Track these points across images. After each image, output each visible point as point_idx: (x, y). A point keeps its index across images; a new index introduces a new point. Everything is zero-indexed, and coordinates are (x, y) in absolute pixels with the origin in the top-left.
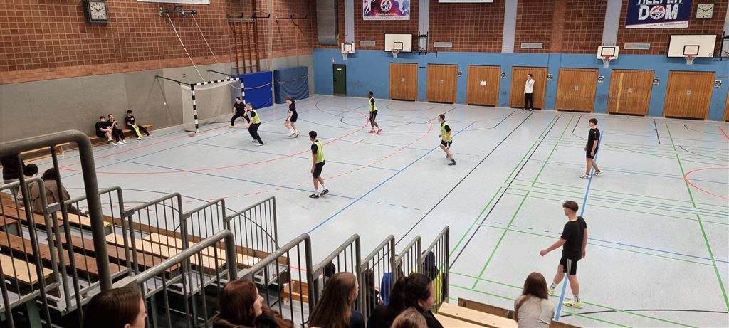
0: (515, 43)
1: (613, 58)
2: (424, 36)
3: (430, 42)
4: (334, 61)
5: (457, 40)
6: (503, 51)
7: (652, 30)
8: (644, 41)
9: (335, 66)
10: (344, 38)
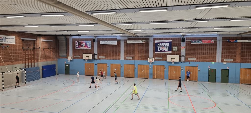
0: (124, 57)
1: (152, 62)
2: (96, 54)
3: (98, 57)
4: (65, 63)
5: (107, 56)
6: (121, 59)
7: (162, 54)
8: (160, 57)
9: (66, 64)
10: (69, 55)
